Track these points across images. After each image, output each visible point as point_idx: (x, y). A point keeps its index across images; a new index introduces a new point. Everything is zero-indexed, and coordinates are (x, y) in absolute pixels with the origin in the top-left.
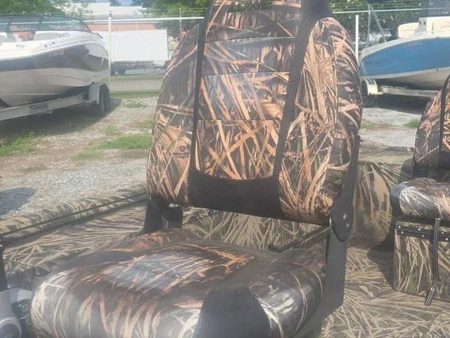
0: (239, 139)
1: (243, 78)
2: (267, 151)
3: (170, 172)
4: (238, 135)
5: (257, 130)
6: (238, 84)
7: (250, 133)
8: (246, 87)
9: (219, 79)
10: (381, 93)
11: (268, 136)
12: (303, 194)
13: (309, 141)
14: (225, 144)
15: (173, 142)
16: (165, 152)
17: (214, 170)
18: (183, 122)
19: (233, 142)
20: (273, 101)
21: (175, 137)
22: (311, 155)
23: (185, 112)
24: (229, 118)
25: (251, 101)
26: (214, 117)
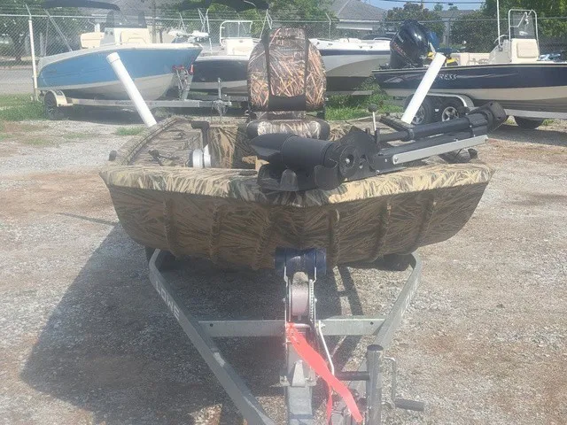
10: (69, 104)
26: (278, 76)
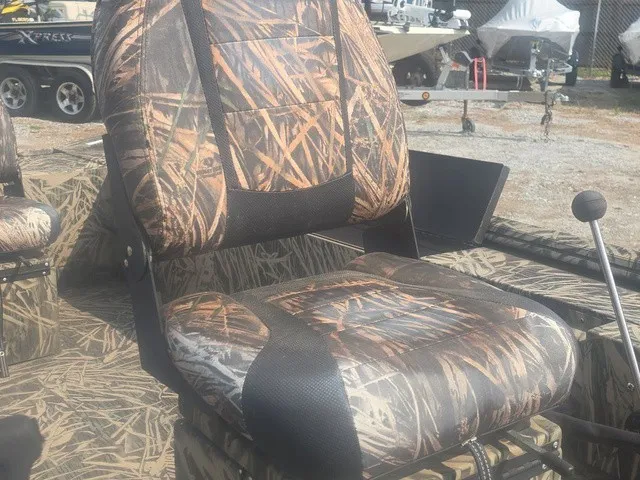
0: (299, 131)
1: (280, 45)
2: (336, 142)
3: (201, 203)
4: (296, 126)
5: (318, 116)
6: (276, 54)
7: (311, 122)
8: (290, 57)
9: (245, 46)
11: (333, 122)
12: (390, 185)
13: (381, 121)
14: (279, 142)
15: (192, 155)
16: (184, 172)
17: (272, 182)
18: (196, 120)
19: (291, 138)
20: (329, 75)
21: (191, 145)
22: (388, 137)
23: (194, 103)
24: (275, 103)
25: (302, 78)
26: (253, 106)
